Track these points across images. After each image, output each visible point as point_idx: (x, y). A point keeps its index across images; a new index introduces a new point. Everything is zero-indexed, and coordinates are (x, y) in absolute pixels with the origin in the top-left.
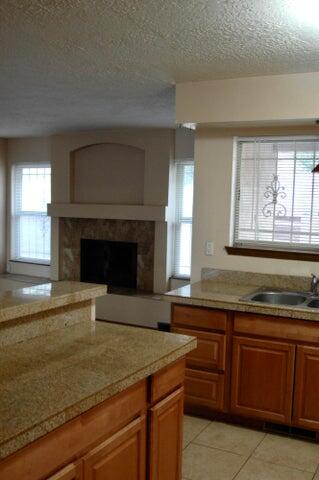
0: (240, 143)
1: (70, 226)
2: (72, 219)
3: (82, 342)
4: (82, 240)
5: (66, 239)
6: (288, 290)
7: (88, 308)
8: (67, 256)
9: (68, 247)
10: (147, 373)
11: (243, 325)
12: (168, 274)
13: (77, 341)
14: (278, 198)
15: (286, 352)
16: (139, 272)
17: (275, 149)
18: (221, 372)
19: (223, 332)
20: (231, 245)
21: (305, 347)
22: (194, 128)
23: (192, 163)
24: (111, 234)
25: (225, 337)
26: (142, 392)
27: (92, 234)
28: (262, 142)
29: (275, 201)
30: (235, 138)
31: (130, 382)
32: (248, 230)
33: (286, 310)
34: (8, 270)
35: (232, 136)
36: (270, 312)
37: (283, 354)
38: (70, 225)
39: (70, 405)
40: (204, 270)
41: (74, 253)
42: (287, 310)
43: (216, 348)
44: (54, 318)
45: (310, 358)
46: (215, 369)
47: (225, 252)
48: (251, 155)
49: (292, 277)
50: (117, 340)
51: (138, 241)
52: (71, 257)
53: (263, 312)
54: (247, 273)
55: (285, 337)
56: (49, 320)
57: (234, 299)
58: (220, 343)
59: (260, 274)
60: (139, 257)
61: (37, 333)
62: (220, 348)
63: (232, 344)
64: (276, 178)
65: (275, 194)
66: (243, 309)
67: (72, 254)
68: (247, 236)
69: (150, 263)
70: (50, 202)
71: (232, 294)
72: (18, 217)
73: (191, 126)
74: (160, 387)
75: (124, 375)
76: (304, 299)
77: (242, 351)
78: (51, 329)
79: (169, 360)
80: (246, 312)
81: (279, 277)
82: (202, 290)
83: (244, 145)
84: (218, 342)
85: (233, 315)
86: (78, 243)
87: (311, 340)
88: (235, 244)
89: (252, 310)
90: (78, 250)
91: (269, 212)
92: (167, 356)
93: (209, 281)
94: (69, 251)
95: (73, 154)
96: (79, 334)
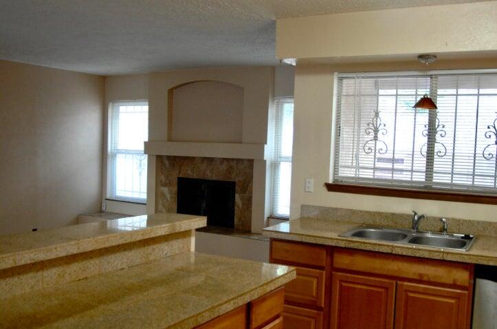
0: (341, 79)
1: (167, 165)
2: (169, 157)
3: (183, 270)
4: (179, 179)
5: (163, 178)
6: (388, 227)
7: (187, 239)
8: (163, 194)
9: (165, 185)
10: (247, 299)
11: (342, 261)
12: (267, 214)
13: (178, 270)
14: (379, 135)
15: (387, 289)
16: (237, 212)
17: (377, 86)
18: (320, 309)
19: (321, 268)
20: (331, 181)
21: (405, 283)
22: (294, 64)
23: (292, 100)
24: (208, 173)
25: (324, 272)
26: (241, 318)
27: (190, 173)
28: (363, 78)
29: (376, 138)
30: (336, 73)
31: (230, 307)
32: (348, 167)
33: (386, 246)
34: (104, 208)
35: (332, 72)
36: (369, 248)
37: (383, 290)
38: (167, 162)
39: (173, 323)
40: (303, 207)
41: (170, 192)
42: (388, 246)
43: (315, 285)
44: (155, 246)
45: (411, 295)
46: (313, 305)
47: (325, 189)
48: (351, 92)
49: (393, 214)
50: (217, 269)
51: (237, 180)
52: (168, 196)
53: (362, 247)
54: (347, 210)
55: (385, 273)
56: (149, 249)
57: (334, 235)
58: (319, 278)
59: (361, 211)
60: (237, 196)
61: (138, 261)
62: (319, 283)
63: (331, 281)
64: (377, 114)
65: (376, 131)
66: (342, 244)
67: (170, 193)
68: (347, 173)
69: (248, 202)
70: (147, 140)
71: (331, 231)
72: (114, 156)
73: (291, 61)
74: (259, 316)
75: (225, 299)
76: (405, 236)
77: (341, 287)
78: (151, 258)
79: (268, 289)
80: (345, 248)
81: (380, 214)
82: (302, 226)
83: (345, 81)
84: (317, 278)
85: (332, 250)
86: (175, 181)
87: (411, 276)
88: (335, 180)
89: (352, 245)
90: (175, 189)
91: (369, 149)
92: (267, 284)
93: (308, 218)
94: (165, 190)
95: (171, 92)
96: (179, 263)
